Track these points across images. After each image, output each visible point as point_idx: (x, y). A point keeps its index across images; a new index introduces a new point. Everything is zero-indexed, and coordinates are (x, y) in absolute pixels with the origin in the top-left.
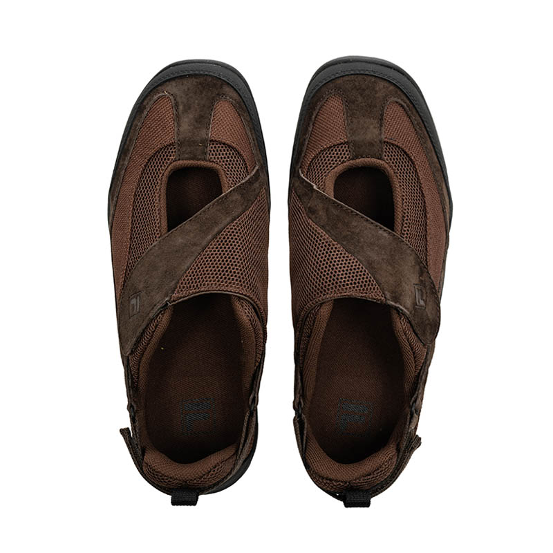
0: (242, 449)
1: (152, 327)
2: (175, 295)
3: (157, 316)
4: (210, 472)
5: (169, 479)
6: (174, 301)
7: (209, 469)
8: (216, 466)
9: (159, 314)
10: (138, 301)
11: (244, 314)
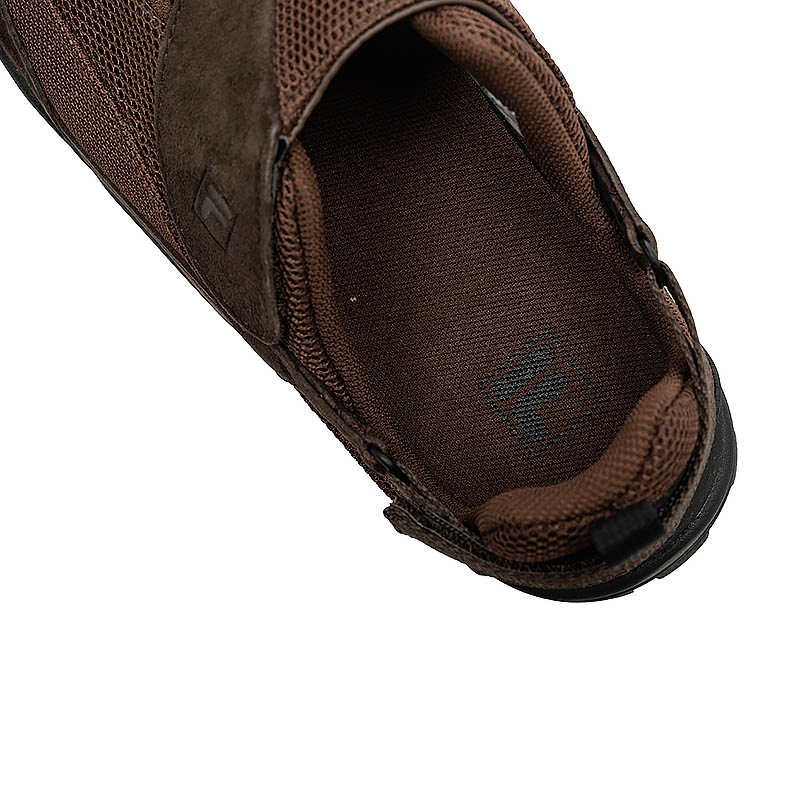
0: (695, 360)
1: (288, 224)
2: (289, 109)
3: (280, 190)
4: (651, 450)
5: (568, 525)
6: (294, 124)
7: (646, 444)
8: (657, 428)
9: (280, 182)
10: (216, 195)
11: (470, 35)
